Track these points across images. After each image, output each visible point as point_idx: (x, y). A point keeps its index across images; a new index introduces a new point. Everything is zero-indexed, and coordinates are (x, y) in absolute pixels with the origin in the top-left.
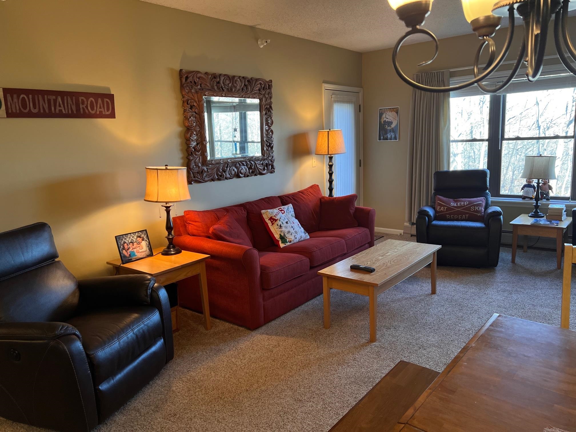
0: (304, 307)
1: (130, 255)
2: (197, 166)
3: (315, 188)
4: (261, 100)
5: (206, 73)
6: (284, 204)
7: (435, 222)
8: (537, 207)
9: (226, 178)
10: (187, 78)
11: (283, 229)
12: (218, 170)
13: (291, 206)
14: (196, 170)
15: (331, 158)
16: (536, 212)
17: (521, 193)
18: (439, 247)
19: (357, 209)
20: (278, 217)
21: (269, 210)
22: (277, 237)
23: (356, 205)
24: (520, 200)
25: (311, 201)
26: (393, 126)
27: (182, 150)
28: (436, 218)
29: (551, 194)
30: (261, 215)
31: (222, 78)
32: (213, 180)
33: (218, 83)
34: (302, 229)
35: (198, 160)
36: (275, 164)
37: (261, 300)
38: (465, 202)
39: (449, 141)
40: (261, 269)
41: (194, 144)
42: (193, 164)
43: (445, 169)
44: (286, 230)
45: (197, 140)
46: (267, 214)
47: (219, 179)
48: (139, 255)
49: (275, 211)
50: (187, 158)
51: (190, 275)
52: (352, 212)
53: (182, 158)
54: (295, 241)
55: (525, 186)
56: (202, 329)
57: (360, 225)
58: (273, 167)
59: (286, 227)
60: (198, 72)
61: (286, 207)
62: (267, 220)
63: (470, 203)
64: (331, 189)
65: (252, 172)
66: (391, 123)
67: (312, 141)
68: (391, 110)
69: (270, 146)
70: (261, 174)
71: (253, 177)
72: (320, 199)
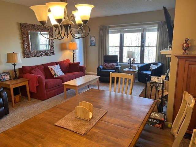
0: (60, 94)
1: (4, 79)
2: (27, 52)
3: (68, 60)
4: (49, 33)
5: (30, 24)
6: (57, 64)
7: (102, 70)
8: (130, 66)
9: (37, 56)
10: (23, 26)
11: (55, 72)
12: (34, 54)
13: (59, 65)
14: (27, 54)
15: (73, 51)
16: (130, 67)
17: (128, 62)
18: (100, 76)
19: (80, 66)
20: (53, 68)
21: (51, 66)
22: (53, 74)
23: (80, 65)
24: (128, 64)
25: (66, 64)
26: (94, 42)
27: (22, 48)
28: (103, 69)
29: (135, 62)
30: (48, 68)
31: (35, 26)
32: (33, 57)
33: (34, 27)
34: (62, 72)
35: (28, 51)
36: (54, 52)
37: (46, 92)
38: (111, 64)
39: (109, 47)
40: (45, 83)
41: (26, 46)
42: (25, 52)
43: (108, 55)
44: (56, 72)
45: (27, 45)
46: (50, 67)
47: (35, 57)
48: (7, 79)
49: (53, 66)
50: (24, 50)
51: (23, 85)
52: (78, 67)
53: (22, 50)
54: (59, 75)
55: (129, 60)
56: (27, 101)
57: (81, 71)
58: (54, 53)
59: (56, 71)
60: (27, 24)
61: (57, 65)
62: (50, 69)
63: (112, 64)
64: (74, 60)
65: (47, 55)
66: (93, 41)
67: (68, 46)
68: (93, 37)
69: (53, 47)
70: (50, 55)
71: (47, 56)
72: (69, 63)
